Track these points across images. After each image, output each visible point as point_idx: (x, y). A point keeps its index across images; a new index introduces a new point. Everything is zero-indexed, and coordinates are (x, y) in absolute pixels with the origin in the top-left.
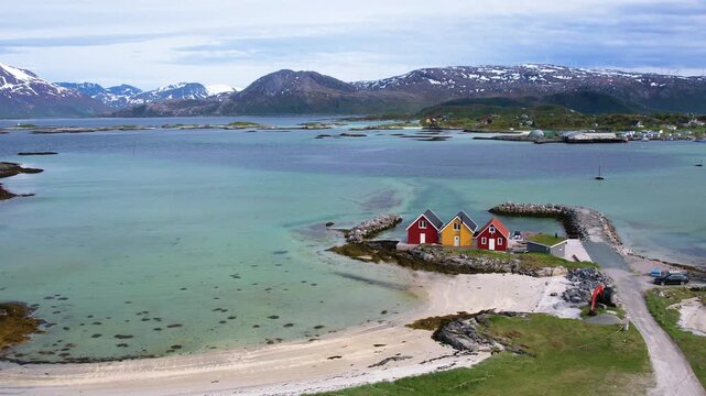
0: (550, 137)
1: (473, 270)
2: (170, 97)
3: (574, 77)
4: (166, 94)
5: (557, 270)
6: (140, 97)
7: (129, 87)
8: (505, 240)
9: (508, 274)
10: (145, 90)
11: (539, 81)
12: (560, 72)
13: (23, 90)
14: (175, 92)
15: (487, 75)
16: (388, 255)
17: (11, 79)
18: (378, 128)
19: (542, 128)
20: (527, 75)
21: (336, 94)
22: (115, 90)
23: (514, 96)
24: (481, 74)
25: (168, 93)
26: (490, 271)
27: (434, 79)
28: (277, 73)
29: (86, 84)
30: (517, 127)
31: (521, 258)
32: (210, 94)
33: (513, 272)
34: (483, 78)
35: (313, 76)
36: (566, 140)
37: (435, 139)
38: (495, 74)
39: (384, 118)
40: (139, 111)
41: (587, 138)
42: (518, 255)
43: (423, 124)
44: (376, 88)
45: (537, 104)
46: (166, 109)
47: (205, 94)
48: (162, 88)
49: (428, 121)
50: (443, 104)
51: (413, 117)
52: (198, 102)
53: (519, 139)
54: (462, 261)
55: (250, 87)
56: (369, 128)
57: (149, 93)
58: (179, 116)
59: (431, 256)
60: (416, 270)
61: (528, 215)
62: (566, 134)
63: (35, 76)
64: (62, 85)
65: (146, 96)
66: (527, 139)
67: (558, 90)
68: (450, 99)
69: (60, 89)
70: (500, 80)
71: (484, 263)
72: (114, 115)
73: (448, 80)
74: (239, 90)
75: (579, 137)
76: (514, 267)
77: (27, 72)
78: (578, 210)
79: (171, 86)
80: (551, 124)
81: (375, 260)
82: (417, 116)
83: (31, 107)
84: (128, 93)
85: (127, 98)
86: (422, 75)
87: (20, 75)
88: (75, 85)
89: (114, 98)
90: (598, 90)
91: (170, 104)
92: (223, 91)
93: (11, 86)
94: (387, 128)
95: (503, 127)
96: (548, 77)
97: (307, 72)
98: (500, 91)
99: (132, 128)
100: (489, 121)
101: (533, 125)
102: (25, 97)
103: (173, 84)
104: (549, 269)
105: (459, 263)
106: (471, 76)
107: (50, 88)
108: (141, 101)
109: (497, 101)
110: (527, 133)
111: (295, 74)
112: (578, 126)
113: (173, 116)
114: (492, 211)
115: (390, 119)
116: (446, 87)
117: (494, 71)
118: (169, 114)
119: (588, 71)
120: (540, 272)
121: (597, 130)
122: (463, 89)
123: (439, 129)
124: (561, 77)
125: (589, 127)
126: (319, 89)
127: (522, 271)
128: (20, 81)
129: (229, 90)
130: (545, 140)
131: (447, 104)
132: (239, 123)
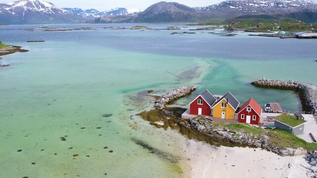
0: (288, 35)
1: (232, 143)
2: (112, 14)
3: (301, 5)
4: (110, 13)
5: (298, 151)
6: (98, 14)
7: (94, 10)
8: (258, 117)
9: (258, 149)
10: (101, 11)
11: (283, 7)
12: (294, 2)
13: (49, 11)
14: (114, 12)
15: (258, 4)
16: (175, 122)
17: (43, 6)
18: (203, 29)
19: (285, 30)
20: (278, 4)
21: (186, 13)
22: (88, 11)
23: (271, 14)
24: (255, 3)
25: (111, 12)
26: (244, 145)
27: (232, 6)
28: (159, 3)
29: (75, 8)
30: (271, 29)
31: (269, 135)
32: (129, 13)
33: (263, 148)
34: (256, 5)
35: (175, 4)
36: (297, 37)
37: (230, 35)
38: (262, 3)
39: (208, 24)
40: (98, 21)
41: (308, 36)
42: (268, 131)
43: (225, 27)
44: (205, 10)
45: (282, 18)
46: (109, 20)
47: (127, 13)
48: (108, 10)
49: (227, 26)
50: (236, 18)
51: (221, 24)
52: (123, 17)
53: (272, 36)
54: (225, 134)
55: (147, 10)
56: (198, 29)
57: (103, 13)
58: (115, 23)
59: (203, 127)
60: (190, 139)
61: (276, 87)
62: (297, 34)
63: (53, 5)
64: (65, 9)
65: (101, 14)
66: (276, 36)
67: (292, 11)
68: (240, 15)
69: (64, 11)
70: (265, 7)
71: (241, 137)
72: (87, 22)
73: (239, 6)
74: (142, 11)
75: (304, 35)
76: (263, 143)
77: (50, 3)
78: (309, 86)
79: (112, 9)
80: (289, 28)
81: (165, 127)
82: (223, 23)
83: (52, 19)
84: (93, 13)
85: (93, 15)
86: (227, 4)
87: (47, 5)
88: (70, 9)
89: (87, 15)
90: (313, 11)
91: (112, 18)
92: (135, 12)
93: (43, 9)
94: (207, 29)
95: (264, 30)
96: (288, 5)
97: (173, 3)
98: (264, 11)
99: (89, 29)
100: (258, 26)
101: (280, 29)
102: (49, 15)
103: (113, 8)
104: (291, 150)
105: (222, 135)
106: (250, 4)
107: (60, 10)
108: (99, 16)
109: (262, 16)
110: (277, 32)
111: (168, 3)
112: (303, 29)
113: (112, 23)
114: (253, 84)
115: (210, 24)
116: (238, 9)
117: (261, 2)
118: (110, 22)
119: (308, 2)
120: (284, 151)
121: (313, 31)
122: (246, 10)
123: (232, 30)
124: (294, 5)
125: (309, 29)
126: (178, 10)
127: (270, 148)
128: (47, 8)
129: (138, 11)
130: (286, 36)
131: (239, 18)
132: (138, 27)
